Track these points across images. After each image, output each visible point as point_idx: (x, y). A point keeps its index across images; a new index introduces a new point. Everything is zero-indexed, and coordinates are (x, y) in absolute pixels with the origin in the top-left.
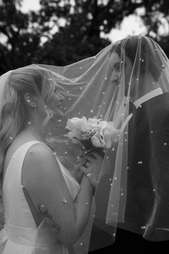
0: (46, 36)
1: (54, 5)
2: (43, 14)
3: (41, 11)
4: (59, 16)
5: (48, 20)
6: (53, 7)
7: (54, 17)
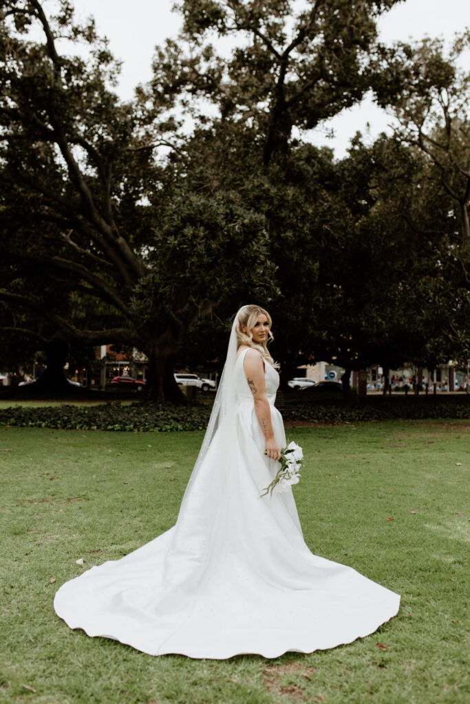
0: (168, 144)
1: (186, 69)
2: (160, 89)
3: (155, 84)
4: (193, 92)
5: (170, 105)
6: (184, 74)
7: (184, 95)
